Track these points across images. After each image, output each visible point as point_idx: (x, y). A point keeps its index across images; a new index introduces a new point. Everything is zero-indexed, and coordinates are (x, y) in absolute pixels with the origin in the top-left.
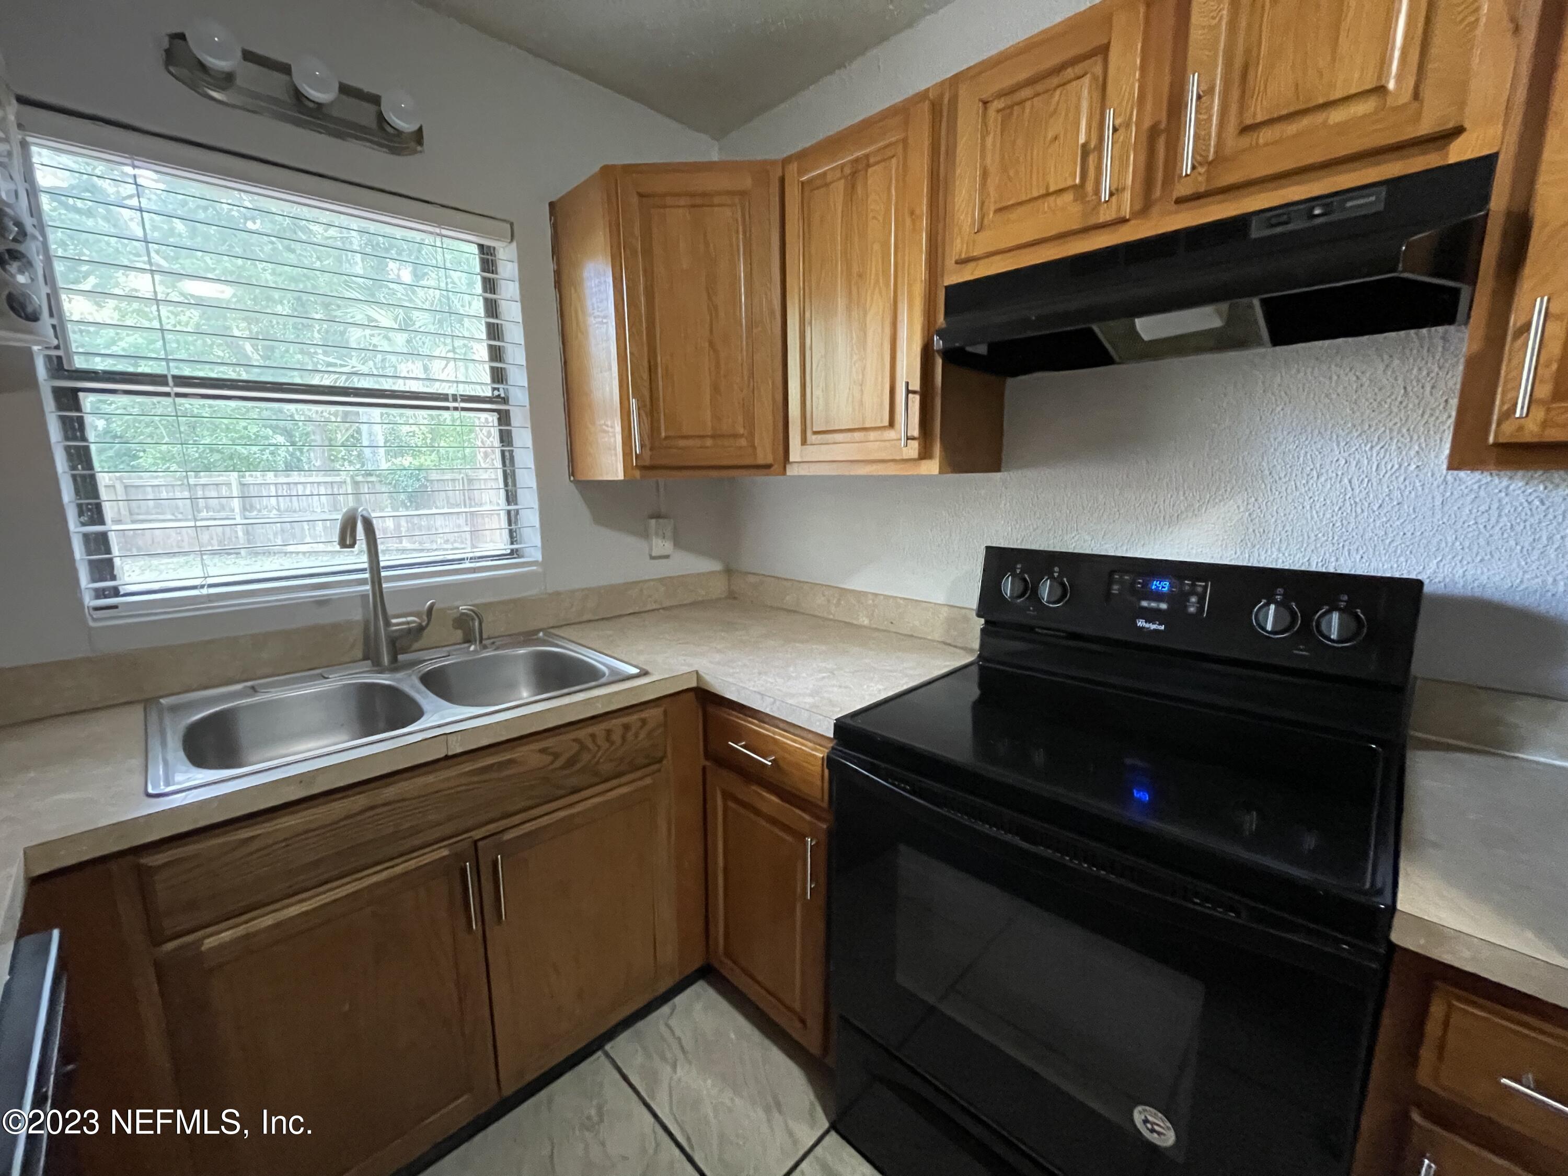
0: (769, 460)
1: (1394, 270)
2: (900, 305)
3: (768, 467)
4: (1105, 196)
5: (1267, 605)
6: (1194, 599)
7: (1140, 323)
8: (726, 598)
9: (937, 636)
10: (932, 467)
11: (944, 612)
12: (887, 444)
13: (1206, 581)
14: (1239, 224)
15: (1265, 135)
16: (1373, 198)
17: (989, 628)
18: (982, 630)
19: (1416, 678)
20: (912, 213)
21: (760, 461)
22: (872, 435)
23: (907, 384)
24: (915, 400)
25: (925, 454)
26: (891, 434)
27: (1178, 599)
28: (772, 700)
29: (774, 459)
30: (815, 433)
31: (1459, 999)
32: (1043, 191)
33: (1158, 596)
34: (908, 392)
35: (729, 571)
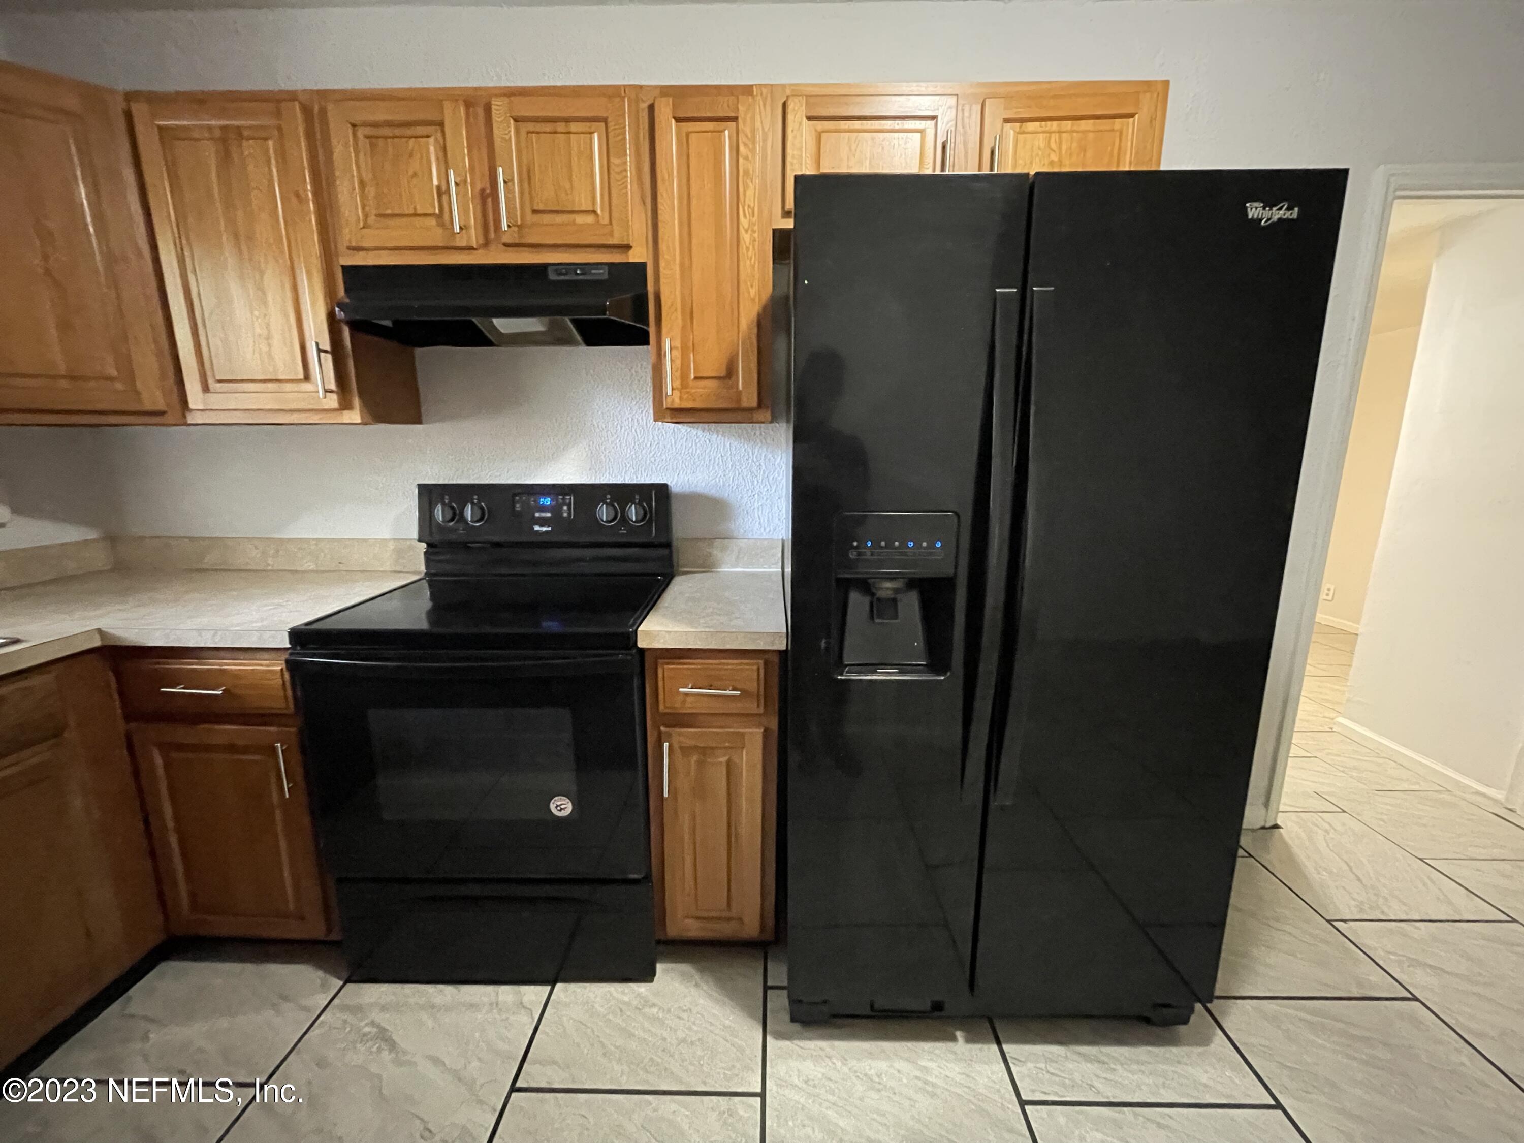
0: (161, 405)
1: (605, 314)
2: (298, 272)
3: (162, 413)
4: (457, 229)
5: (602, 505)
6: (565, 508)
7: (496, 321)
8: (112, 570)
9: (387, 567)
10: (354, 416)
11: (391, 546)
12: (306, 395)
13: (570, 495)
14: (542, 269)
15: (547, 219)
16: (602, 271)
17: (431, 550)
18: (425, 553)
19: (677, 539)
20: (298, 195)
21: (148, 406)
22: (288, 387)
23: (317, 344)
24: (328, 360)
25: (345, 405)
26: (307, 386)
27: (556, 510)
28: (212, 632)
29: (168, 405)
30: (220, 381)
31: (668, 664)
32: (411, 211)
33: (543, 509)
34: (319, 351)
35: (112, 539)
